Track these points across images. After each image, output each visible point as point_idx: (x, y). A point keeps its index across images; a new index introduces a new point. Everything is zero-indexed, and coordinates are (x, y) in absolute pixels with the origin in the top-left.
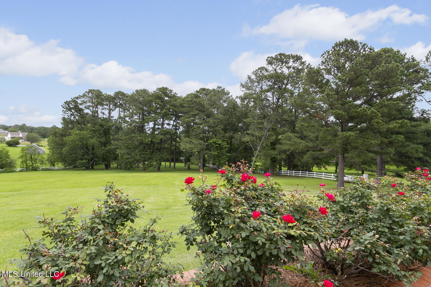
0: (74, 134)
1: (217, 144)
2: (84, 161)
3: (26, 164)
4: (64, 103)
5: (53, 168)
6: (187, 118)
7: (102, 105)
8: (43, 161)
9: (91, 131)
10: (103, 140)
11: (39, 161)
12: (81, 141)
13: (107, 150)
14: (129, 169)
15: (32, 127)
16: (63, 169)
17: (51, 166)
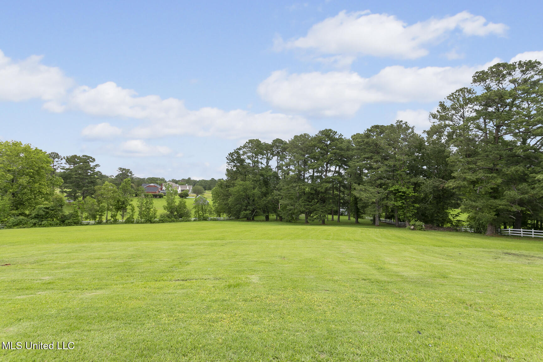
0: (238, 185)
1: (400, 192)
2: (248, 212)
3: (199, 214)
4: (228, 155)
5: (219, 218)
6: (358, 162)
7: (262, 154)
8: (211, 212)
9: (253, 181)
10: (264, 189)
11: (208, 212)
12: (244, 192)
13: (268, 201)
14: (290, 222)
15: (195, 181)
16: (227, 220)
17: (217, 216)
